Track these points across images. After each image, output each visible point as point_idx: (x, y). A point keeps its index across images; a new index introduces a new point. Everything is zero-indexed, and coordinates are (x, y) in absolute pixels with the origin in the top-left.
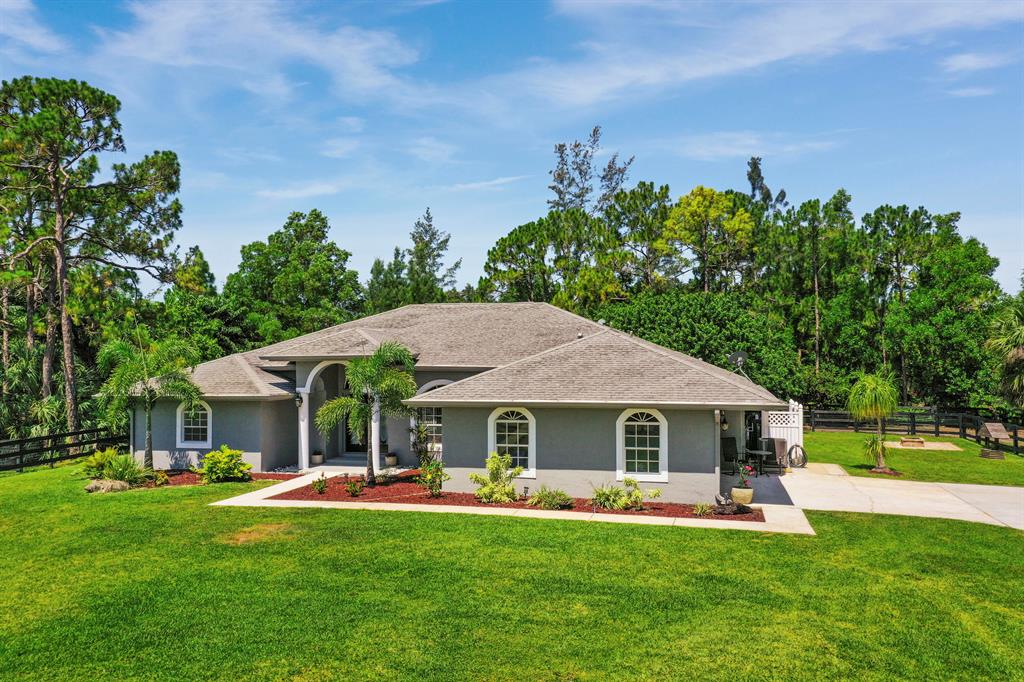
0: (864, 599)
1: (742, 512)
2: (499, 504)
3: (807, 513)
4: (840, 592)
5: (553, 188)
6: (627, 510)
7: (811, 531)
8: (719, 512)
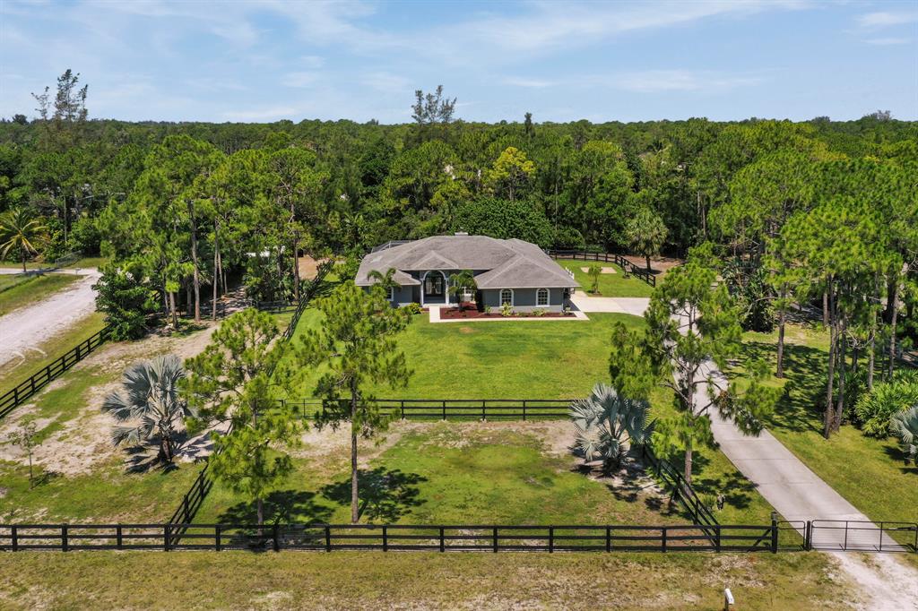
0: (604, 334)
1: (570, 315)
2: (508, 317)
3: (585, 313)
4: (599, 333)
5: (415, 117)
6: (542, 316)
7: (588, 319)
8: (566, 315)
